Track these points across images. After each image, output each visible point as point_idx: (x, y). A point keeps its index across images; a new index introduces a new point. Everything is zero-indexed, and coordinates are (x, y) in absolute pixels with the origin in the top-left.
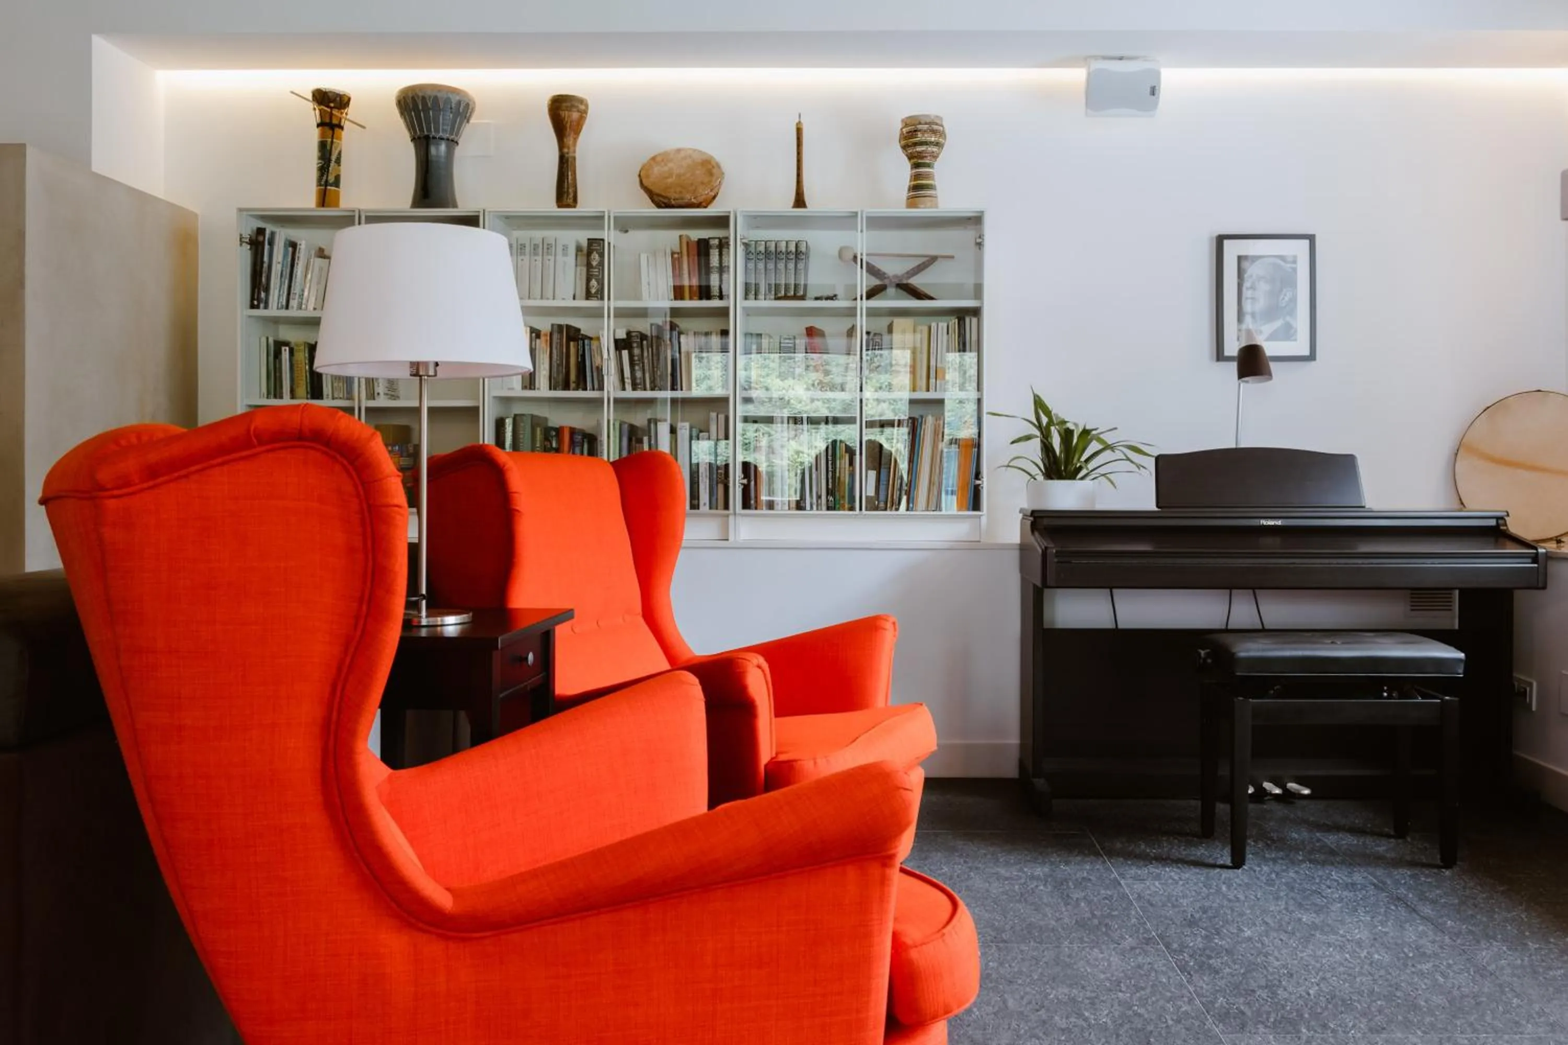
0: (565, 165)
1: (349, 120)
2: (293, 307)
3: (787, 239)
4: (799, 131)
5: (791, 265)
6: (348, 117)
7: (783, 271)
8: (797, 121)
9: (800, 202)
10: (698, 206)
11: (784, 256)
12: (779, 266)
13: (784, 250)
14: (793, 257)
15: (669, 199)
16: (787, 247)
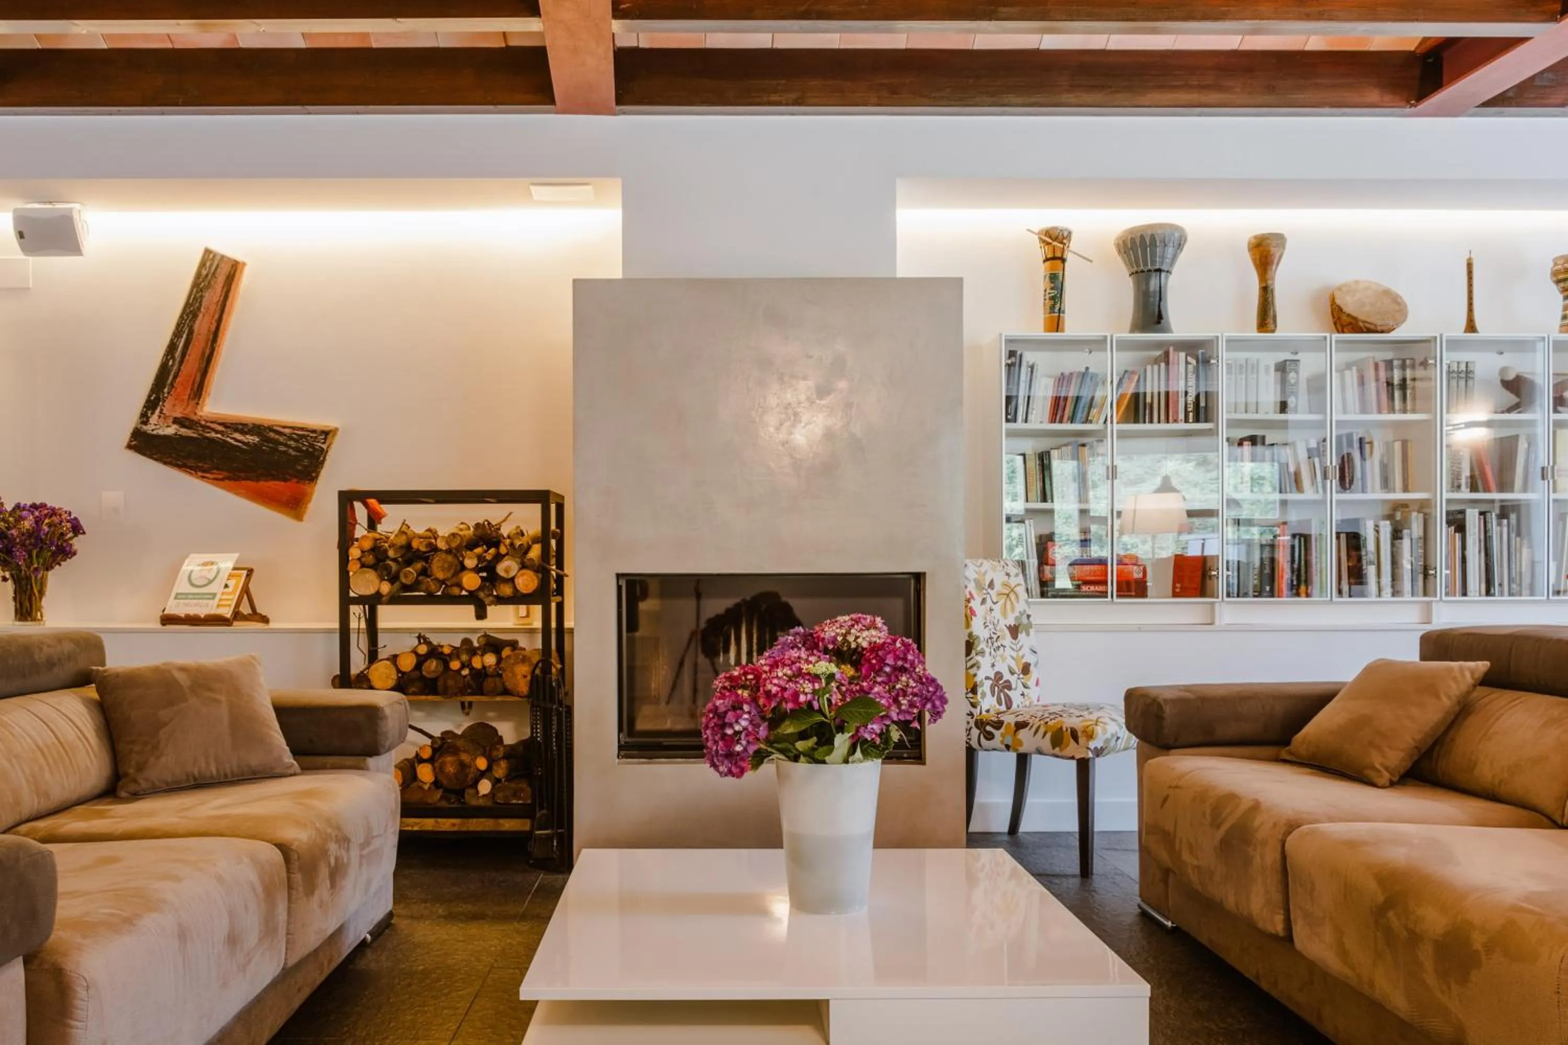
0: (1266, 293)
1: (1071, 251)
2: (1031, 421)
3: (1459, 360)
4: (1470, 266)
5: (1462, 383)
6: (1070, 249)
7: (1455, 388)
8: (1467, 257)
9: (1471, 327)
10: (1382, 332)
11: (1455, 375)
12: (1460, 383)
13: (1456, 369)
14: (1463, 375)
15: (1375, 325)
16: (1458, 367)
